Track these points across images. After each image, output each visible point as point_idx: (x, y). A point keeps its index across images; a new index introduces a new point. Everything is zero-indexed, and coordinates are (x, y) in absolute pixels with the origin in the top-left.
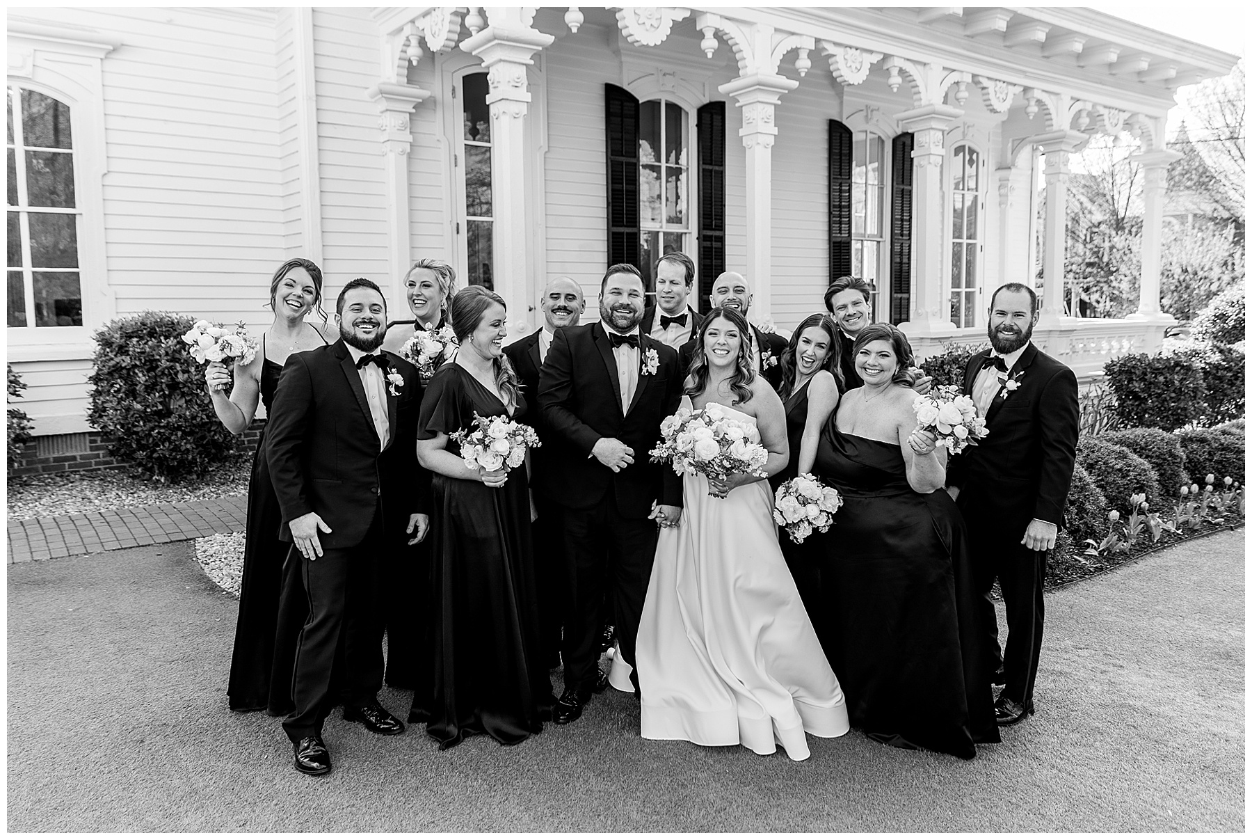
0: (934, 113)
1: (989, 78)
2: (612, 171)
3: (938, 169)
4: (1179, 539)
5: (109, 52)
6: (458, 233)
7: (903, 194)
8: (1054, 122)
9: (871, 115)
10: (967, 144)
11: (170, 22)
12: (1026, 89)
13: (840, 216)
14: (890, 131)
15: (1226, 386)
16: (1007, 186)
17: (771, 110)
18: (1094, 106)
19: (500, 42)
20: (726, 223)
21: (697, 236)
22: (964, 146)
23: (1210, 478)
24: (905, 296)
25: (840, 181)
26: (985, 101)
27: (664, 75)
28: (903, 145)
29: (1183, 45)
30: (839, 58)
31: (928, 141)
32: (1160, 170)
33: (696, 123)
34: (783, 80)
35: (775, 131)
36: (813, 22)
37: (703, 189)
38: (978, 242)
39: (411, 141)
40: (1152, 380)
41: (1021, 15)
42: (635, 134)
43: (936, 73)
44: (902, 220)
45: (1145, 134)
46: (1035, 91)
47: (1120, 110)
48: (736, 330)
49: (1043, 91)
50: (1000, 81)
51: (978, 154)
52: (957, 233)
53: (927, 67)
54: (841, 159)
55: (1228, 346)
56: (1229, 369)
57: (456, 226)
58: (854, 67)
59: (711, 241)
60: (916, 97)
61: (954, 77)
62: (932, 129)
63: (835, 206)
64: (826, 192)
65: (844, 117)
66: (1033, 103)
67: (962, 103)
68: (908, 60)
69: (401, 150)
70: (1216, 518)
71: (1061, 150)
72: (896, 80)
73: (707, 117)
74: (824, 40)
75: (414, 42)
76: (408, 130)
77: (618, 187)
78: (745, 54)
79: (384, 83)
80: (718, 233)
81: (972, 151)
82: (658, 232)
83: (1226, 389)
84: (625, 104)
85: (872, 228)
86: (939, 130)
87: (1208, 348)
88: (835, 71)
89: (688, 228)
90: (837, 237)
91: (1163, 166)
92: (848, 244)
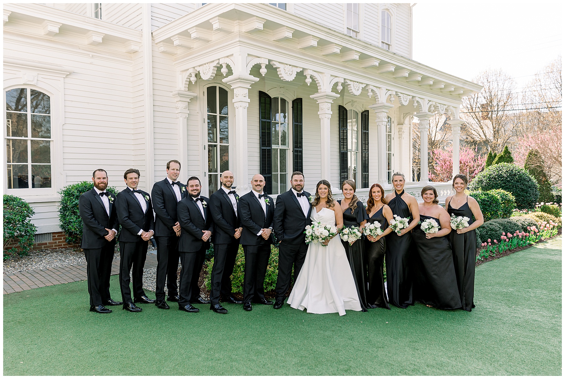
0: (384, 106)
1: (401, 93)
2: (262, 125)
4: (483, 262)
5: (67, 75)
6: (205, 149)
7: (365, 134)
8: (423, 109)
9: (354, 104)
11: (91, 63)
12: (413, 97)
13: (343, 143)
14: (360, 110)
15: (487, 207)
16: (401, 131)
17: (330, 105)
18: (435, 103)
19: (239, 80)
20: (303, 145)
21: (292, 150)
23: (489, 240)
24: (367, 173)
25: (343, 129)
26: (399, 101)
27: (281, 88)
28: (365, 116)
29: (465, 82)
30: (352, 86)
31: (381, 116)
32: (458, 127)
33: (292, 106)
34: (334, 94)
35: (331, 113)
36: (343, 73)
37: (295, 132)
38: (392, 152)
39: (189, 113)
42: (270, 110)
43: (383, 91)
44: (365, 144)
45: (452, 114)
46: (416, 98)
47: (444, 105)
48: (327, 187)
49: (419, 98)
50: (404, 94)
51: (391, 118)
53: (381, 89)
54: (343, 120)
55: (487, 192)
56: (488, 201)
57: (204, 146)
58: (356, 89)
59: (298, 152)
60: (377, 100)
62: (383, 112)
63: (341, 139)
64: (338, 133)
65: (344, 105)
66: (415, 102)
67: (392, 102)
68: (374, 86)
69: (185, 116)
70: (492, 255)
71: (425, 119)
72: (370, 94)
73: (295, 104)
74: (347, 79)
75: (193, 75)
76: (187, 108)
77: (264, 131)
78: (321, 84)
79: (180, 90)
80: (300, 149)
81: (389, 117)
82: (278, 149)
83: (487, 208)
84: (266, 99)
85: (354, 148)
86: (386, 112)
87: (480, 193)
88: (350, 90)
89: (289, 147)
90: (342, 151)
91: (459, 125)
92: (347, 153)
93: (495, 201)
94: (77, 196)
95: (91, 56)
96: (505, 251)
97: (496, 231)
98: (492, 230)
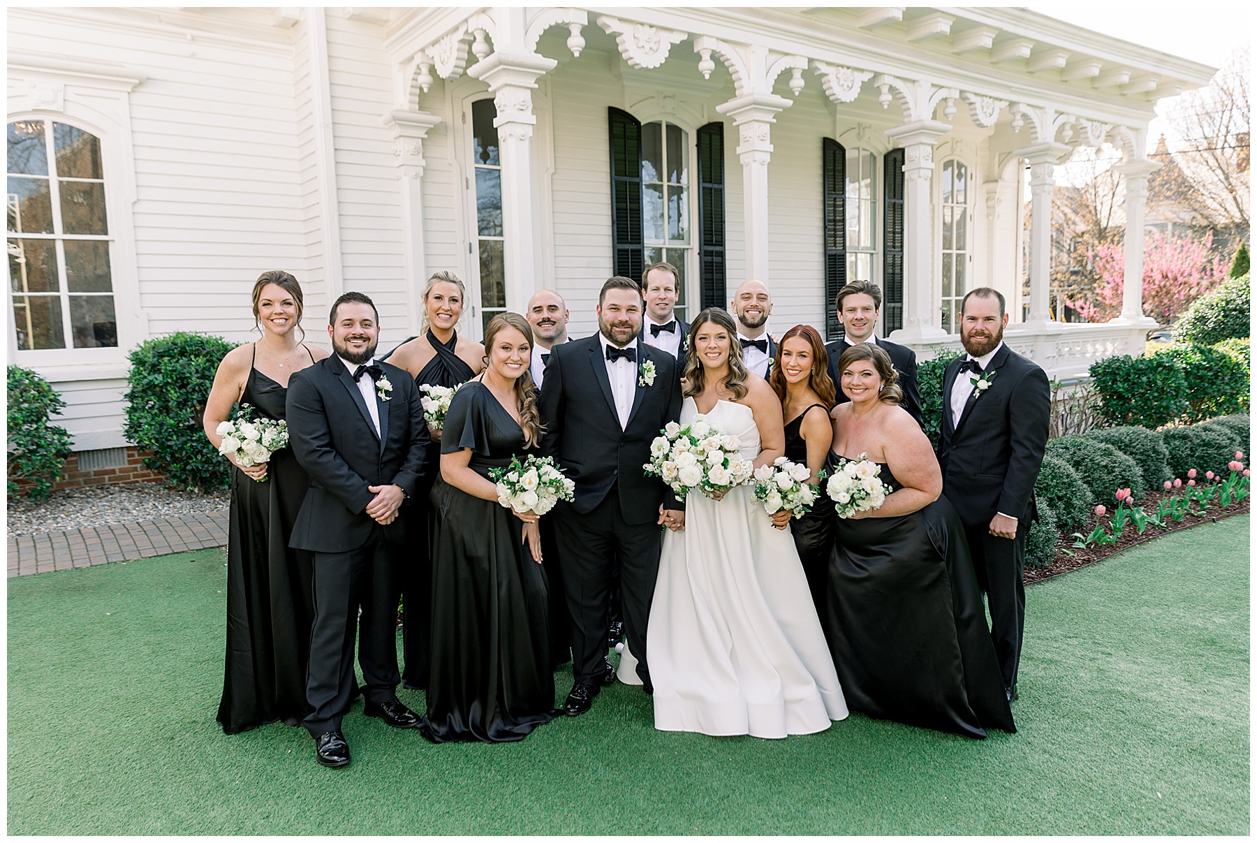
0: (923, 129)
1: (975, 94)
2: (616, 191)
3: (928, 183)
4: (1163, 531)
5: (136, 86)
6: (471, 252)
7: (894, 208)
8: (1039, 135)
9: (864, 132)
10: (956, 159)
11: (192, 56)
12: (1012, 104)
13: (835, 230)
14: (881, 147)
15: (1206, 385)
16: (994, 199)
17: (767, 128)
18: (1077, 119)
19: (505, 67)
20: (726, 238)
21: (698, 251)
22: (952, 161)
23: (1193, 472)
24: (898, 305)
25: (834, 196)
26: (972, 115)
27: (665, 97)
28: (894, 162)
29: (1163, 58)
30: (832, 77)
31: (918, 155)
32: (1141, 180)
33: (695, 143)
34: (778, 99)
35: (771, 148)
36: (805, 43)
37: (704, 206)
38: (967, 252)
39: (424, 165)
40: (1135, 381)
41: (1006, 32)
42: (637, 153)
43: (924, 90)
44: (894, 233)
45: (1126, 146)
46: (1021, 105)
47: (1102, 123)
48: (723, 331)
49: (1029, 105)
50: (986, 96)
51: (966, 168)
52: (947, 244)
53: (917, 84)
54: (834, 174)
55: (1209, 347)
56: (1209, 369)
57: (468, 245)
58: (845, 86)
59: (712, 256)
60: (905, 113)
61: (942, 93)
62: (922, 144)
63: (829, 221)
64: (821, 207)
65: (838, 135)
66: (1018, 117)
68: (898, 77)
69: (414, 174)
70: (1199, 511)
71: (1046, 162)
72: (886, 97)
73: (705, 137)
74: (817, 60)
75: (425, 70)
76: (421, 154)
77: (622, 205)
78: (741, 75)
79: (397, 110)
80: (718, 249)
81: (960, 166)
82: (661, 248)
83: (1207, 388)
84: (627, 126)
85: (865, 241)
86: (929, 144)
87: (1189, 349)
88: (828, 89)
89: (689, 244)
90: (832, 250)
91: (1143, 175)
92: (843, 257)
93: (1228, 368)
94: (153, 366)
95: (189, 37)
96: (1238, 500)
97: (1220, 447)
98: (1207, 444)
